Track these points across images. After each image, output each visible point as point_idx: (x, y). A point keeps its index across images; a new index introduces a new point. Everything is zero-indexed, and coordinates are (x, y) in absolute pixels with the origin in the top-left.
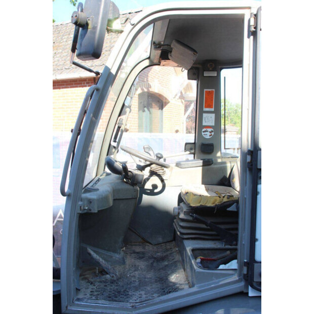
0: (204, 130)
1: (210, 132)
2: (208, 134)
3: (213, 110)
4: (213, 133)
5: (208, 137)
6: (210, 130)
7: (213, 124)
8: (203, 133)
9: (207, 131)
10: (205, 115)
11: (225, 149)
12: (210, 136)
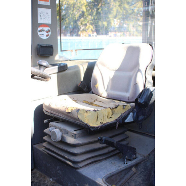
0: (40, 29)
1: (47, 32)
2: (45, 33)
3: (48, 4)
4: (50, 33)
5: (44, 37)
6: (46, 29)
7: (50, 22)
8: (39, 33)
9: (44, 31)
10: (40, 10)
11: (61, 51)
12: (47, 36)
